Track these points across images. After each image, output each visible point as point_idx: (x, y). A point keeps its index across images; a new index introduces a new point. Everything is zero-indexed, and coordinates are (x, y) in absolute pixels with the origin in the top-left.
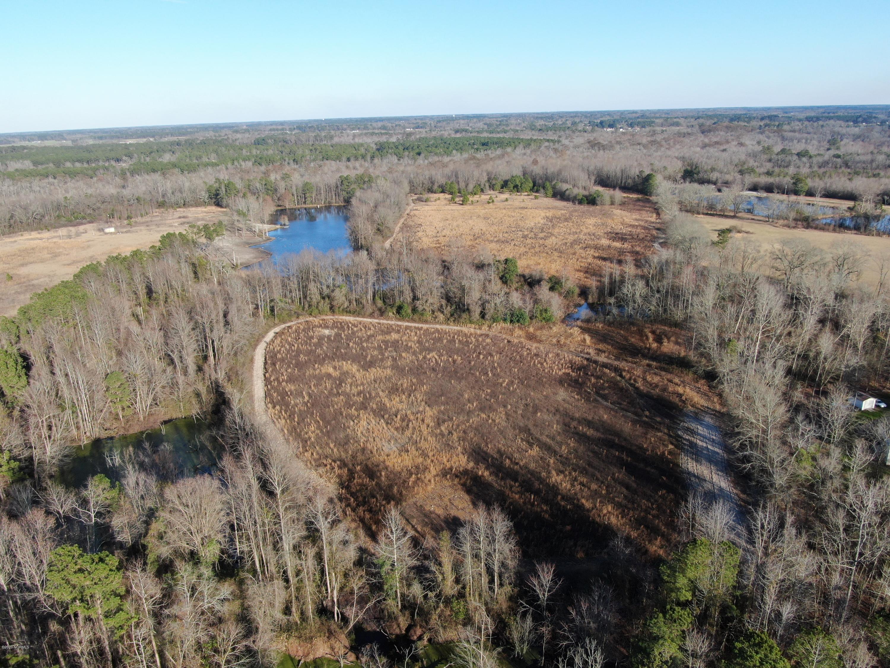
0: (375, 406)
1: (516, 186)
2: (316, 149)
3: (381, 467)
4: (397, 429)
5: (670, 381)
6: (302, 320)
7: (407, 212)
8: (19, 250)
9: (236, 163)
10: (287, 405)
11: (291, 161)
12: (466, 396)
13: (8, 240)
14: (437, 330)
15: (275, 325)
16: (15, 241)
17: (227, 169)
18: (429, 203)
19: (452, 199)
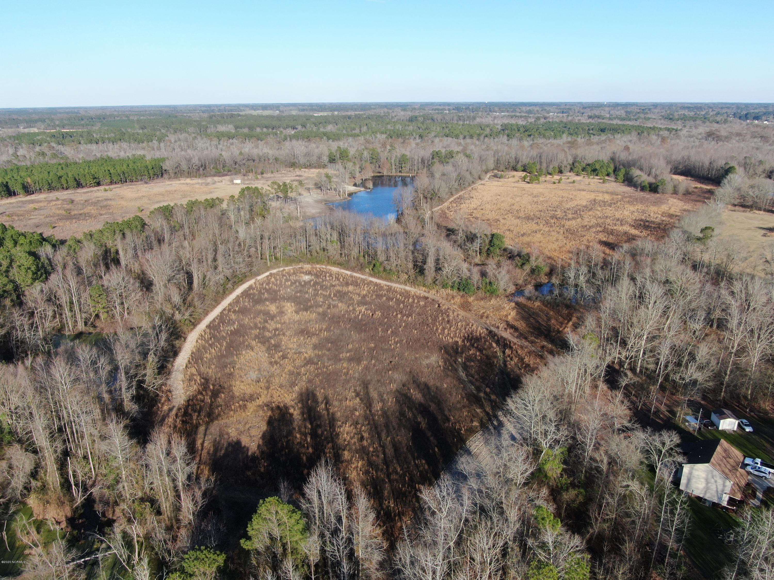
0: (273, 342)
1: (594, 170)
3: (227, 390)
4: (270, 363)
6: (299, 266)
7: (475, 186)
14: (389, 288)
15: (277, 267)
19: (525, 177)
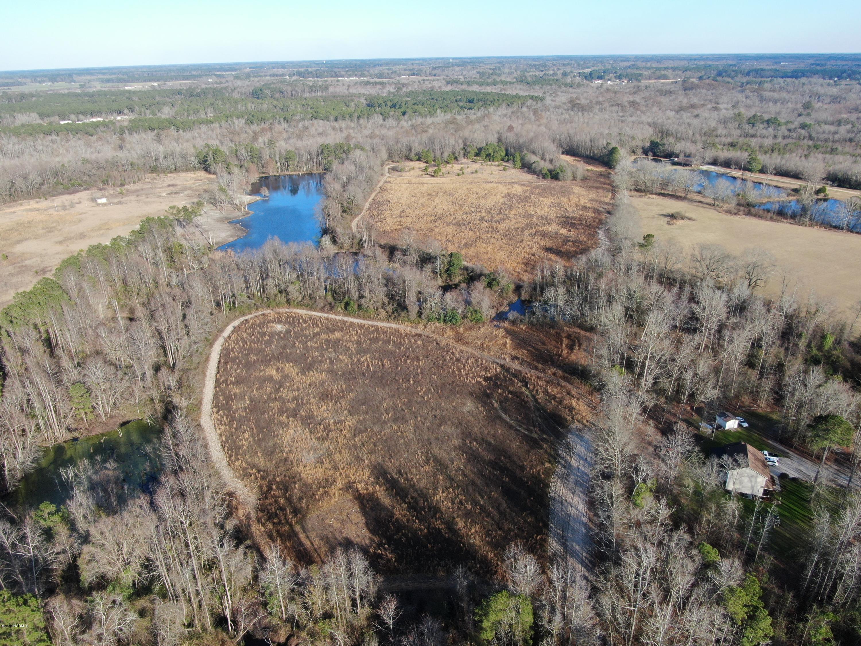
0: (304, 414)
1: (488, 155)
2: (308, 105)
3: (296, 479)
4: (318, 439)
5: (569, 393)
6: (260, 313)
7: (380, 184)
8: (17, 224)
9: (229, 119)
10: (229, 409)
11: (282, 120)
12: (385, 405)
13: (8, 210)
14: (377, 329)
15: (235, 318)
16: (15, 212)
17: (221, 127)
18: (403, 174)
19: (426, 169)
